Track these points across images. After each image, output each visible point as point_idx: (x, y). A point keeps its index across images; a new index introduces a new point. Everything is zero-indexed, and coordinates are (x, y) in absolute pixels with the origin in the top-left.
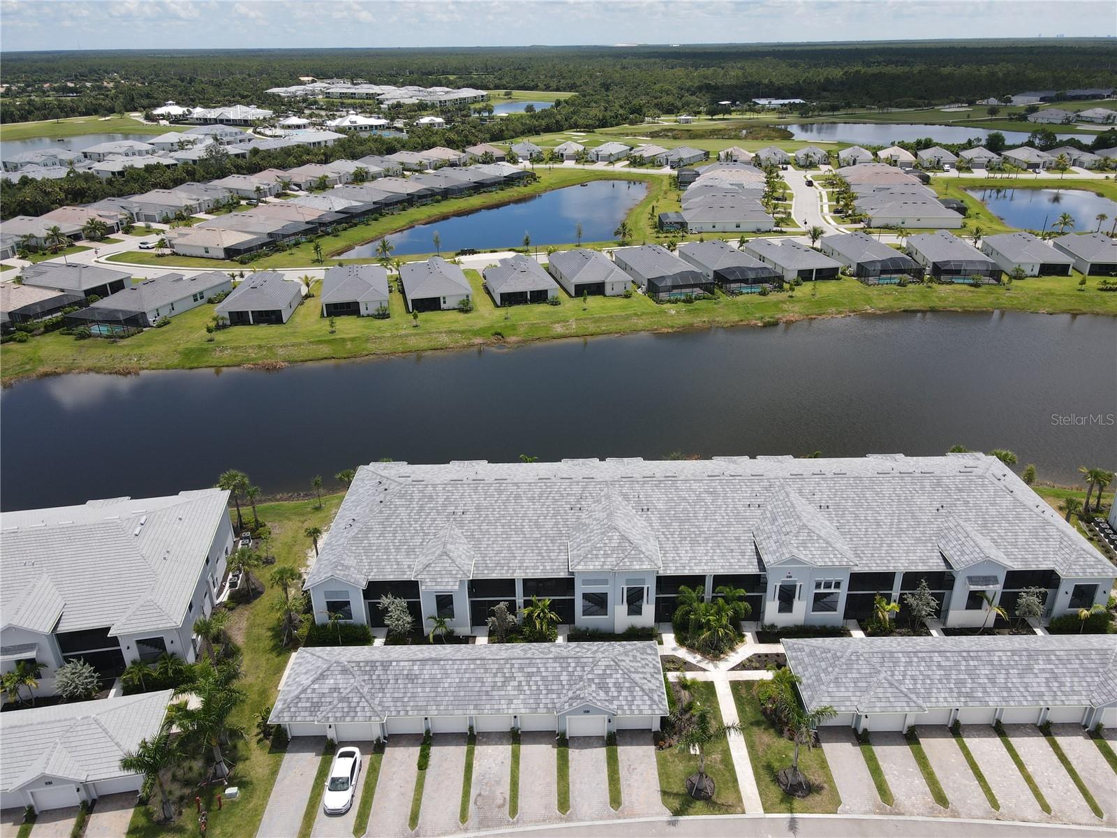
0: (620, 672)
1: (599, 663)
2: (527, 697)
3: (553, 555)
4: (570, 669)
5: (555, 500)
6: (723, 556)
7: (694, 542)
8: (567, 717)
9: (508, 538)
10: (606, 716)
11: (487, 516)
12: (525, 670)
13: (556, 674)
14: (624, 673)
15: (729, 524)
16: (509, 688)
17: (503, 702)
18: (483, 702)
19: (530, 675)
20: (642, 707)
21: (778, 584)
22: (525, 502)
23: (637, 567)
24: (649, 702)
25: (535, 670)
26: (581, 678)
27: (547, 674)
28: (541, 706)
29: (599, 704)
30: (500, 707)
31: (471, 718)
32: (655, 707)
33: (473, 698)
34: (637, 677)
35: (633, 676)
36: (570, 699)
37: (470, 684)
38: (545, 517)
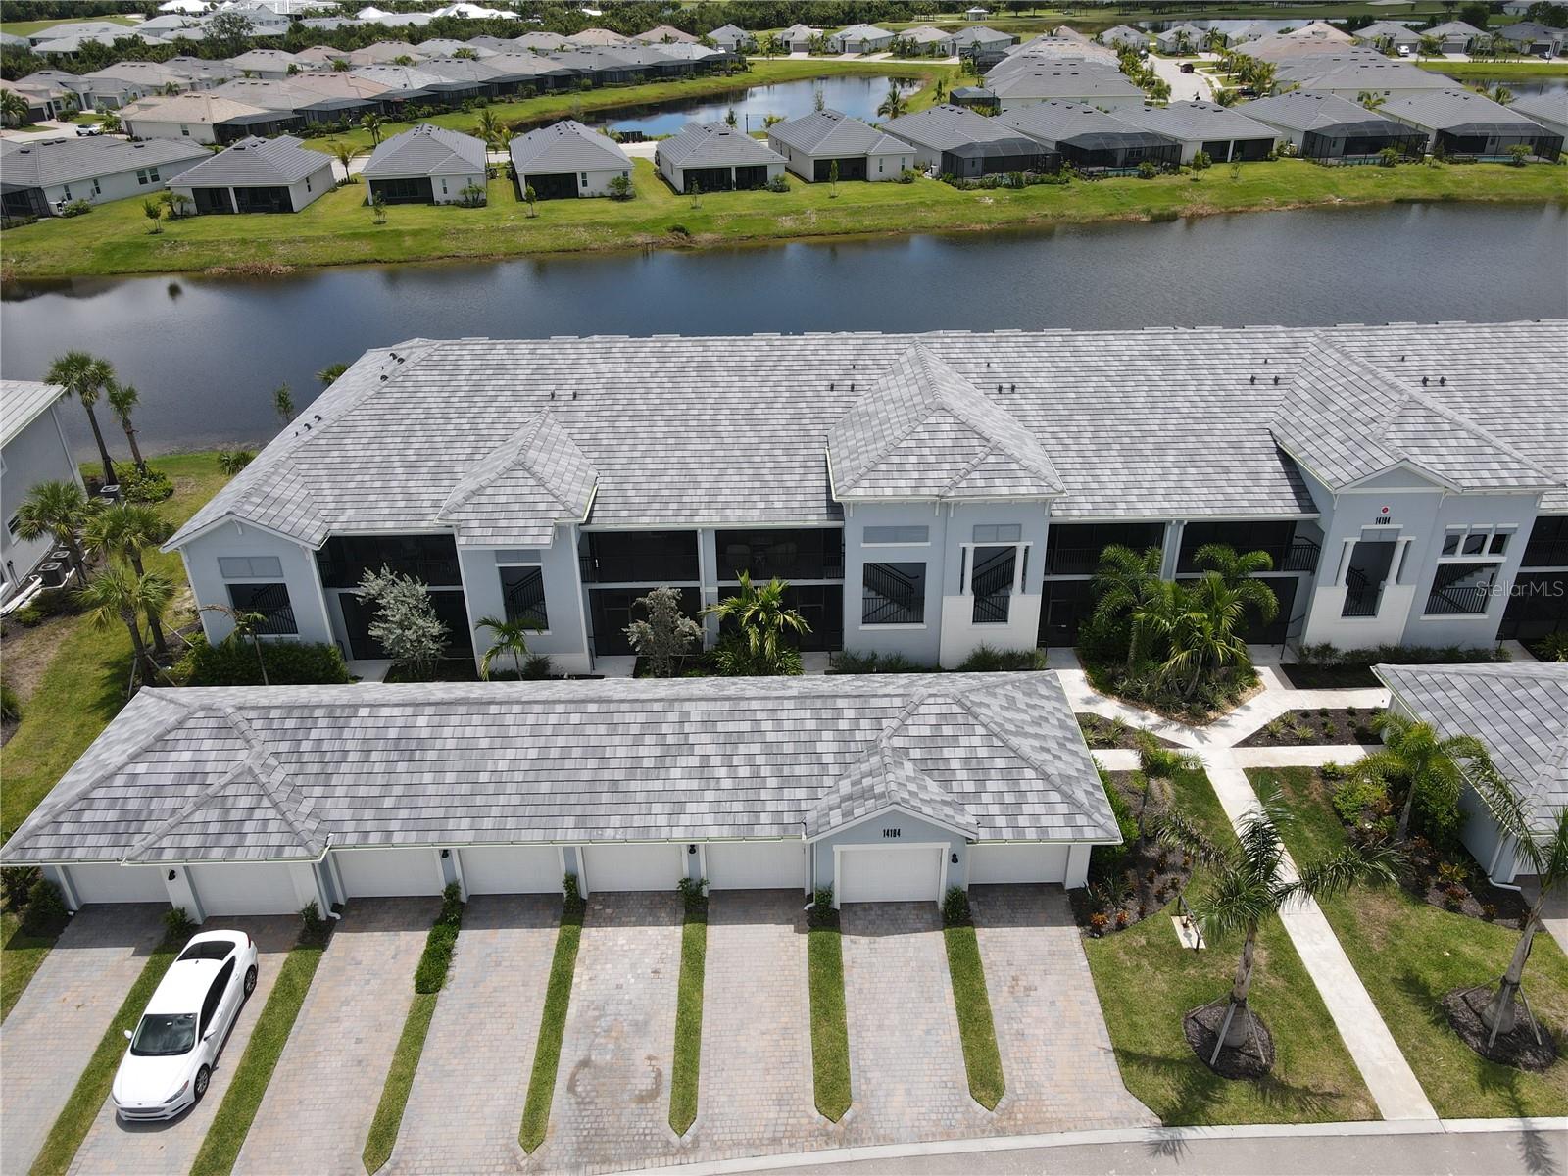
0: (980, 730)
1: (923, 709)
2: (724, 796)
3: (790, 480)
4: (843, 725)
5: (792, 373)
6: (1206, 480)
7: (1130, 454)
8: (837, 848)
9: (681, 445)
10: (946, 846)
12: (720, 727)
13: (803, 736)
14: (991, 734)
15: (1210, 418)
16: (676, 773)
17: (657, 808)
18: (602, 810)
19: (734, 740)
20: (1045, 821)
21: (1353, 540)
22: (721, 376)
23: (1002, 489)
24: (1063, 809)
25: (746, 726)
26: (873, 747)
27: (781, 737)
28: (764, 818)
29: (927, 810)
30: (650, 821)
31: (569, 852)
32: (1081, 820)
33: (573, 799)
34: (1026, 745)
35: (1015, 741)
36: (844, 799)
37: (569, 764)
38: (770, 404)
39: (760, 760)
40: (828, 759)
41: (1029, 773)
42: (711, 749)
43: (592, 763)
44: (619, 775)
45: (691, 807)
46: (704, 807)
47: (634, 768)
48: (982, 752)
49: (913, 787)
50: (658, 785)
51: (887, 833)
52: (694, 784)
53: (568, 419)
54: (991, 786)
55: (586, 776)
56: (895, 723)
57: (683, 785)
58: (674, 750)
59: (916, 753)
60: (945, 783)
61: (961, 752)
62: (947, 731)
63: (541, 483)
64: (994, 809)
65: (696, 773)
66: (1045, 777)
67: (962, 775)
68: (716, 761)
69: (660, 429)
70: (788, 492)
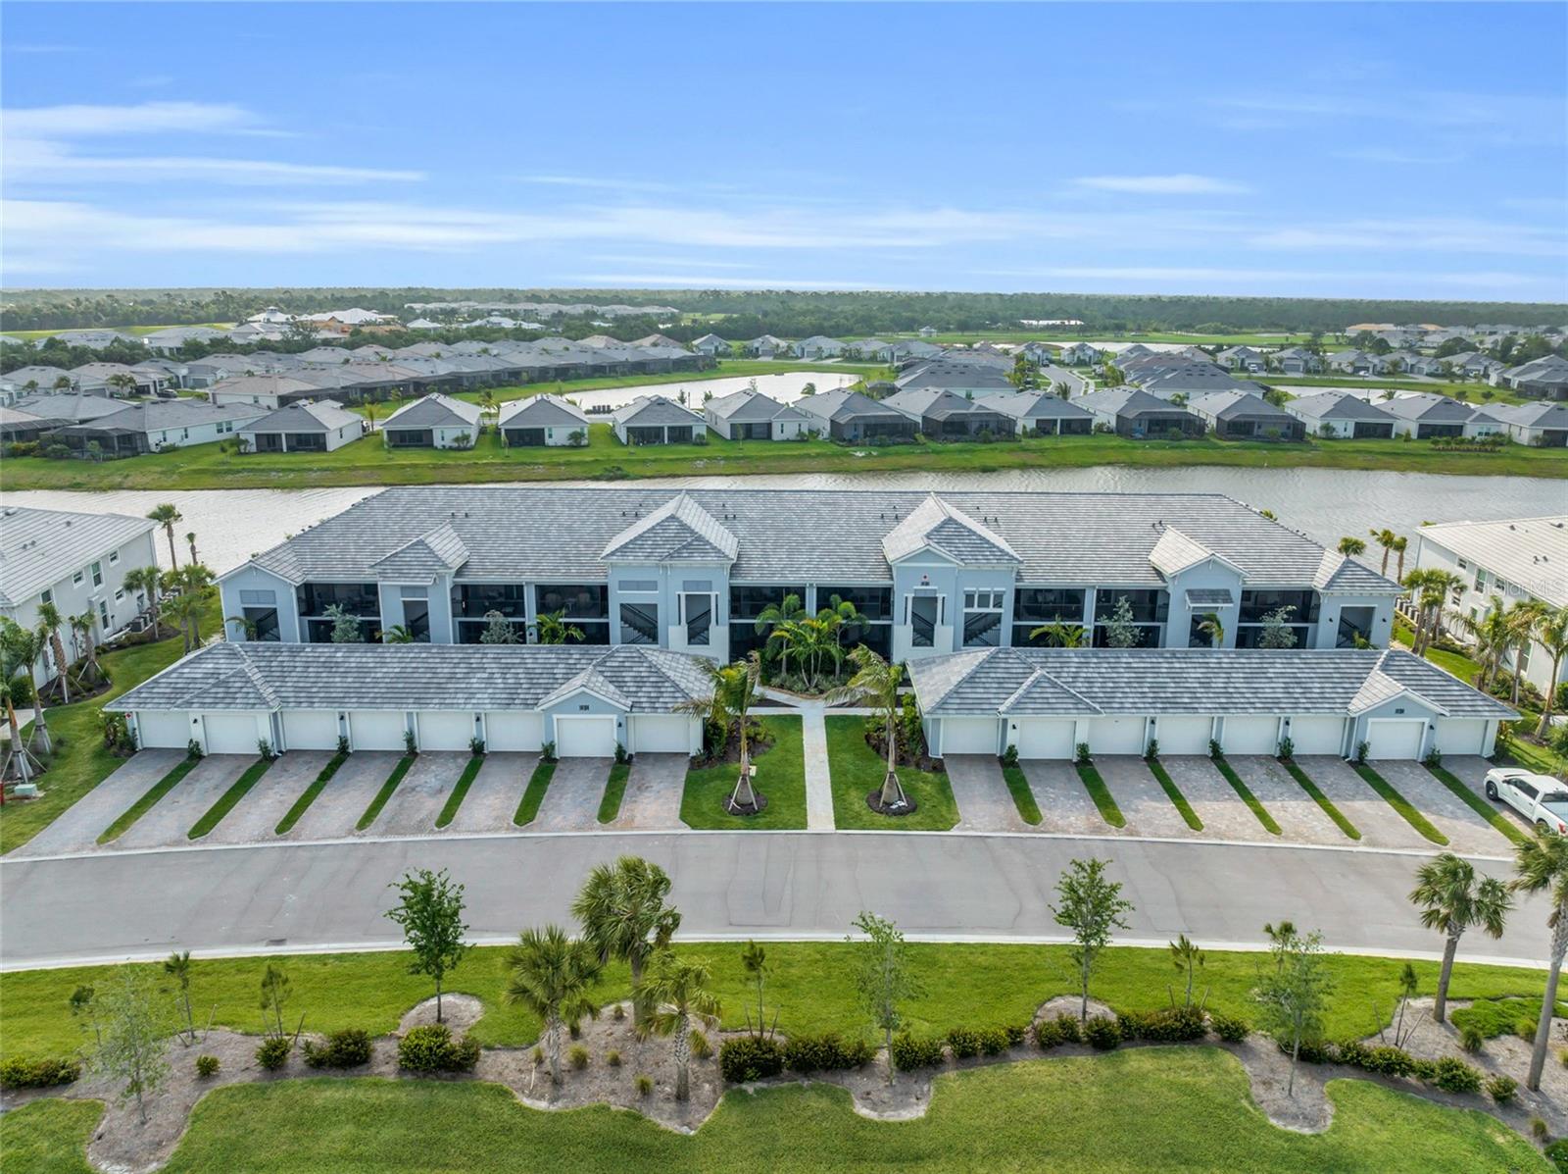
0: (647, 665)
1: (617, 654)
2: (498, 691)
4: (571, 661)
5: (602, 507)
6: (833, 564)
7: (793, 551)
8: (556, 716)
9: (524, 540)
10: (615, 717)
11: (500, 520)
13: (548, 666)
15: (849, 533)
16: (473, 680)
17: (460, 696)
19: (509, 666)
21: (911, 596)
22: (558, 508)
23: (697, 558)
27: (535, 666)
28: (518, 702)
29: (603, 693)
31: (410, 717)
33: (415, 690)
34: (671, 673)
35: (664, 670)
37: (416, 675)
38: (584, 522)
39: (521, 676)
40: (559, 676)
41: (668, 684)
42: (495, 670)
43: (429, 675)
44: (442, 681)
45: (479, 696)
46: (485, 696)
47: (452, 677)
48: (644, 674)
49: (598, 684)
50: (462, 686)
51: (582, 708)
52: (483, 686)
53: (458, 529)
54: (645, 689)
55: (424, 680)
56: (599, 660)
57: (476, 686)
58: (475, 670)
59: (608, 674)
60: (620, 687)
61: (632, 674)
62: (627, 664)
63: (431, 552)
64: (644, 699)
65: (485, 680)
66: (676, 685)
67: (631, 684)
68: (497, 675)
69: (514, 532)
70: (581, 564)
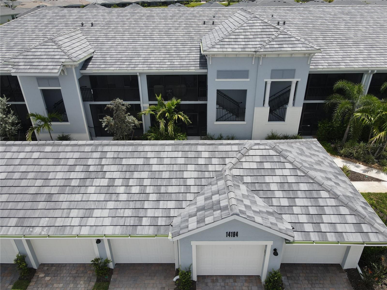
8: (194, 244)
23: (287, 48)
24: (351, 219)
26: (220, 175)
29: (258, 219)
32: (366, 228)
36: (199, 210)
39: (146, 182)
40: (190, 182)
41: (324, 194)
42: (116, 175)
43: (39, 183)
44: (54, 190)
45: (97, 213)
46: (106, 213)
47: (65, 186)
48: (291, 179)
49: (247, 202)
50: (78, 197)
51: (229, 234)
52: (102, 197)
54: (298, 202)
55: (33, 190)
56: (234, 161)
57: (94, 197)
58: (93, 175)
59: (248, 179)
60: (268, 199)
61: (277, 179)
62: (267, 165)
63: (59, 47)
64: (303, 219)
65: (104, 190)
66: (336, 197)
67: (279, 194)
68: (118, 182)
69: (127, 36)
70: (181, 58)
